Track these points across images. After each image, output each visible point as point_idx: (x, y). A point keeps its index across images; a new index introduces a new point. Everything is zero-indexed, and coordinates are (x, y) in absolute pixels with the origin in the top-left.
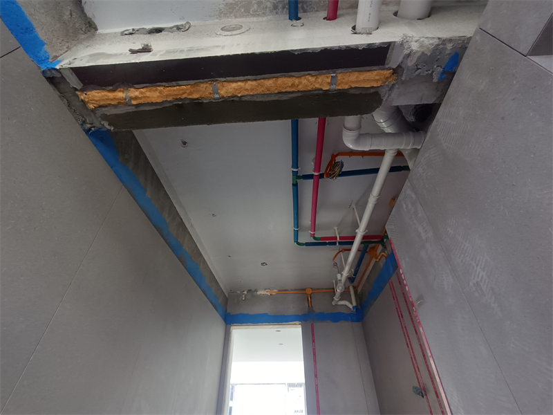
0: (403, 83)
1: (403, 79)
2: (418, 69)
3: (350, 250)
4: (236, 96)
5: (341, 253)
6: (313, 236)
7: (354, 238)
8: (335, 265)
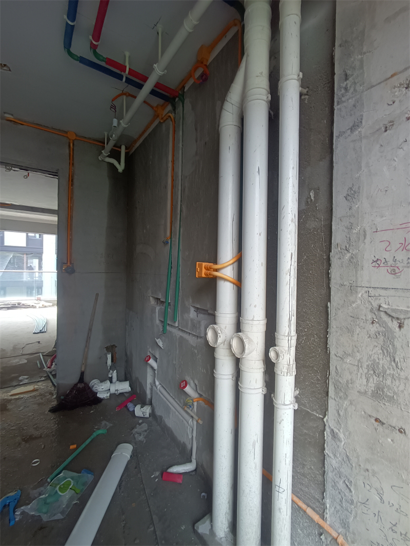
3: (135, 97)
5: (125, 97)
6: (94, 47)
7: (145, 79)
8: (113, 107)
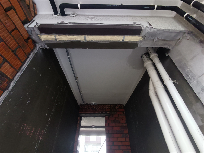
0: (145, 41)
1: (145, 39)
2: (149, 37)
4: (92, 40)
